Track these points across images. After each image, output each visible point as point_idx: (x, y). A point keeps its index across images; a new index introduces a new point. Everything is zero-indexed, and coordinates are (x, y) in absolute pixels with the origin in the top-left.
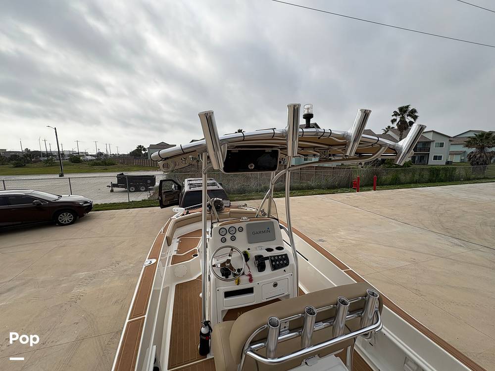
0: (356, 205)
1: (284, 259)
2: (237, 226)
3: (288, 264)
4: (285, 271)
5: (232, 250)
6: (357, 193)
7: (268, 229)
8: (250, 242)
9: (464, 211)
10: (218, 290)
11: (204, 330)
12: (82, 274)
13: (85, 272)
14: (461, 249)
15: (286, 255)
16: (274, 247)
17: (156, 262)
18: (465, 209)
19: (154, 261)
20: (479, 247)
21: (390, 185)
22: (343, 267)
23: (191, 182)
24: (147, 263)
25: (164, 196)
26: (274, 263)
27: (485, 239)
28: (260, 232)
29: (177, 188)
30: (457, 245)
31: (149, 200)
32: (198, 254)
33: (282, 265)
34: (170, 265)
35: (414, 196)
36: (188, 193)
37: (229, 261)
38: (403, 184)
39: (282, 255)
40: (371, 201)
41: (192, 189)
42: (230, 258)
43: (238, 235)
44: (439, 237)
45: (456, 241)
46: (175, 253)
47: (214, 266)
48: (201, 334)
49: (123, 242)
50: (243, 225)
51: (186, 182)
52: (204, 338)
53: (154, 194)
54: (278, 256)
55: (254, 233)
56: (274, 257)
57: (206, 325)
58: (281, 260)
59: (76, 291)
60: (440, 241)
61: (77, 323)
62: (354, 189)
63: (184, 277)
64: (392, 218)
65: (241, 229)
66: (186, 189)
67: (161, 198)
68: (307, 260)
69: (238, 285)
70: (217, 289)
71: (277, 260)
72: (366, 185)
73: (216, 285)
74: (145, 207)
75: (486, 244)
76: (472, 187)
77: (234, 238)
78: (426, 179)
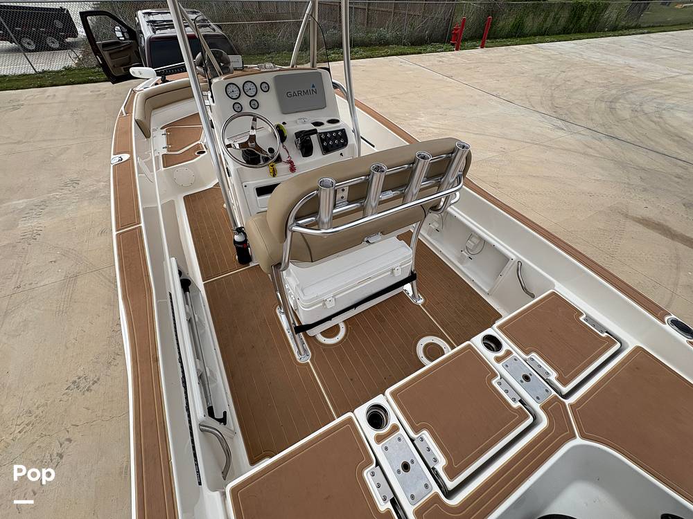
0: (449, 74)
1: (341, 137)
2: (257, 79)
3: (346, 145)
4: (341, 154)
5: (255, 120)
6: (456, 52)
7: (313, 86)
8: (285, 111)
9: (586, 81)
10: (246, 186)
11: (238, 238)
12: (21, 203)
13: (22, 199)
14: (560, 133)
15: (343, 131)
16: (324, 120)
17: (131, 158)
18: (588, 78)
19: (126, 157)
20: (580, 129)
21: (506, 38)
23: (152, 18)
24: (115, 159)
25: (106, 54)
26: (325, 144)
27: (591, 119)
28: (300, 93)
29: (127, 37)
31: (79, 68)
32: (205, 150)
33: (337, 146)
34: (163, 169)
35: (533, 57)
36: (152, 41)
37: (252, 138)
38: (525, 36)
39: (337, 132)
40: (473, 67)
41: (159, 33)
42: (253, 133)
43: (261, 97)
44: (543, 119)
45: (560, 123)
46: (165, 152)
47: (229, 146)
48: (235, 242)
49: (68, 149)
50: (269, 78)
51: (142, 18)
52: (241, 246)
53: (85, 54)
54: (331, 133)
55: (289, 95)
56: (325, 133)
57: (239, 232)
58: (335, 138)
59: (24, 225)
60: (541, 124)
61: (55, 262)
62: (453, 44)
63: (192, 185)
64: (494, 93)
65: (265, 87)
66: (147, 33)
67: (102, 59)
68: (374, 146)
69: (274, 176)
70: (244, 184)
71: (330, 139)
72: (472, 38)
73: (241, 180)
74: (78, 84)
75: (590, 125)
76: (614, 43)
77: (257, 104)
78: (560, 28)
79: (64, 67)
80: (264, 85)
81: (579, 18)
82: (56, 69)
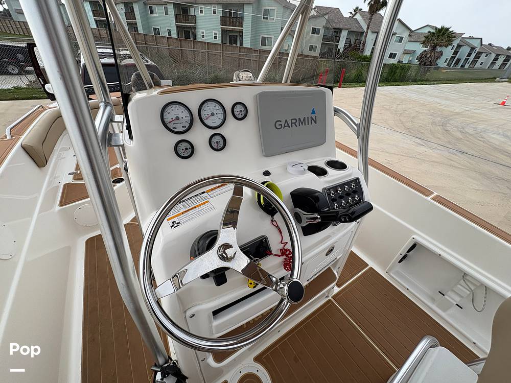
1: (355, 192)
7: (313, 112)
9: (417, 111)
10: (192, 316)
14: (424, 148)
15: (357, 181)
16: (322, 163)
18: (417, 109)
20: (436, 145)
21: (352, 83)
22: (425, 192)
27: (439, 138)
28: (293, 122)
30: (419, 144)
32: (124, 177)
34: (59, 207)
39: (349, 183)
44: (404, 137)
45: (418, 140)
46: (69, 180)
54: (342, 186)
55: (280, 125)
56: (334, 188)
58: (348, 194)
60: (405, 141)
65: (240, 112)
70: (189, 313)
71: (341, 197)
73: (184, 308)
74: (22, 99)
75: (441, 143)
76: (420, 88)
77: (222, 143)
78: (384, 78)
79: (14, 87)
80: (238, 108)
81: (395, 73)
82: (6, 88)
